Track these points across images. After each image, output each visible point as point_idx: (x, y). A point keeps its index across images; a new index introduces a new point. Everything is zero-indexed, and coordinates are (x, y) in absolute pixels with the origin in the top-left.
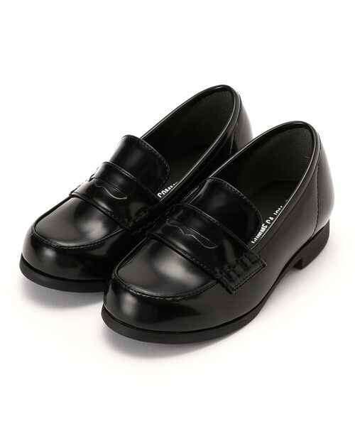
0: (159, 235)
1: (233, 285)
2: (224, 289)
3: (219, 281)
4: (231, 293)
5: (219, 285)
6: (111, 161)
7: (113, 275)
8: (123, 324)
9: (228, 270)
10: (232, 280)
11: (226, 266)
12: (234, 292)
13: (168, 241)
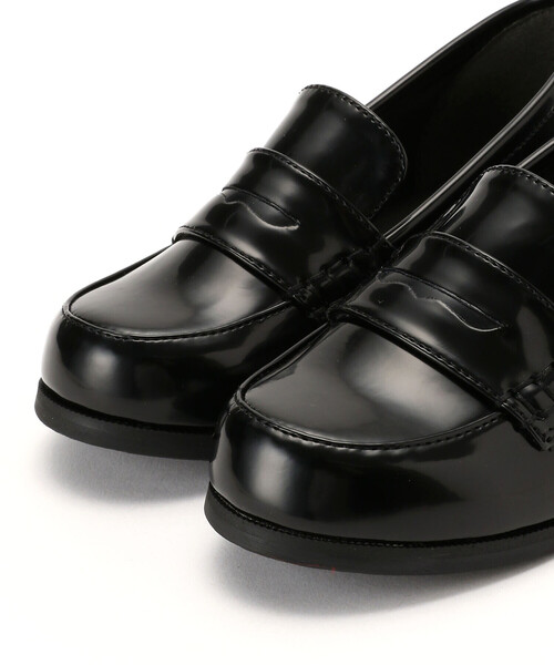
0: (360, 308)
1: (543, 426)
2: (518, 437)
3: (507, 416)
4: (538, 447)
5: (507, 425)
6: (268, 145)
7: (232, 401)
8: (257, 521)
9: (529, 388)
10: (540, 413)
11: (524, 377)
12: (547, 445)
13: (381, 320)
